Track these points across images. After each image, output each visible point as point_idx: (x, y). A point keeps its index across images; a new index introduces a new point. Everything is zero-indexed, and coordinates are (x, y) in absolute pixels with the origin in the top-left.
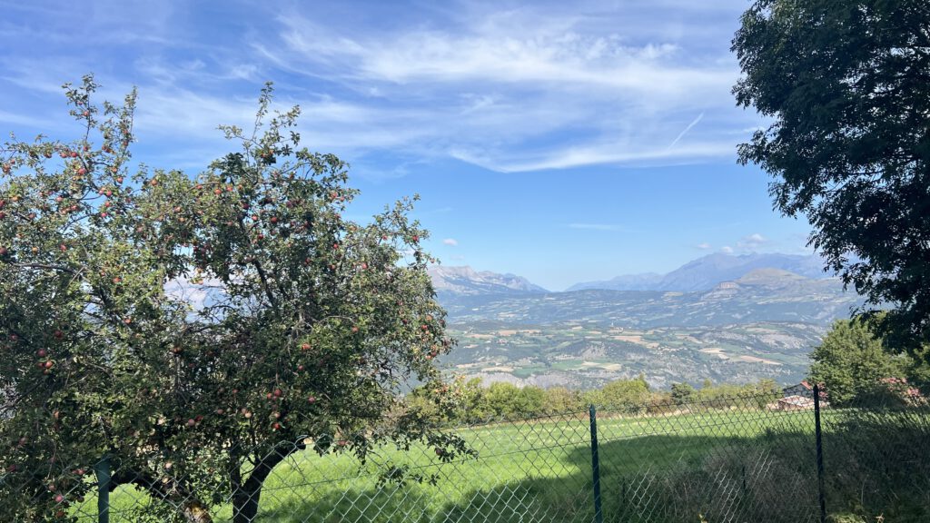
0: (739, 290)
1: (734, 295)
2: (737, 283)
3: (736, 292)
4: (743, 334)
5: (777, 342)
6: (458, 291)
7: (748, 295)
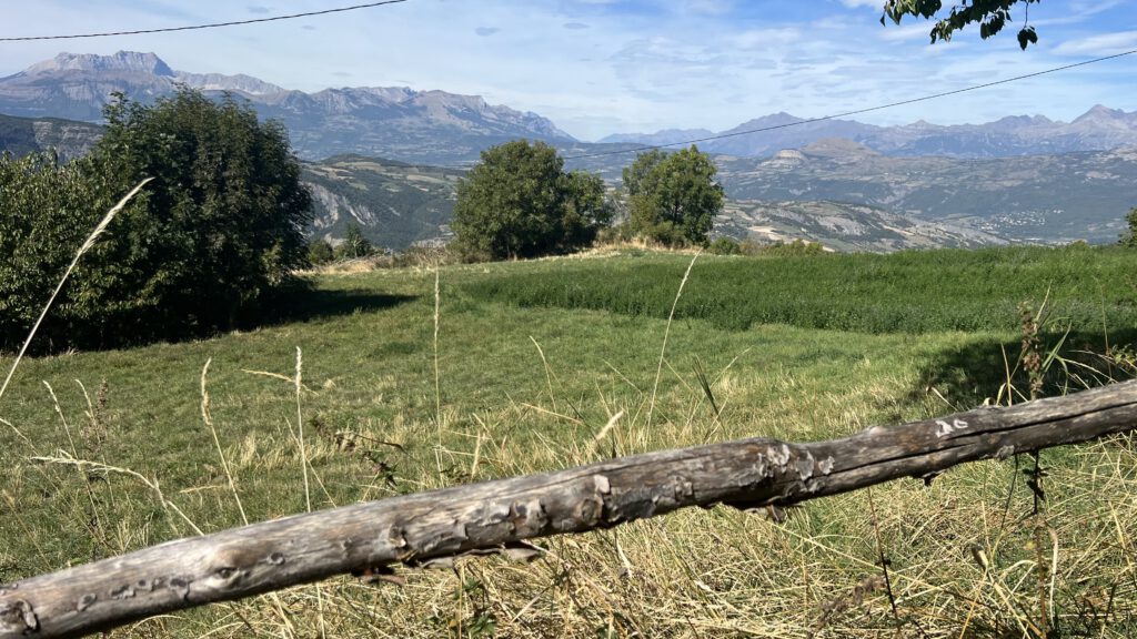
0: (801, 160)
1: (795, 167)
2: (802, 153)
3: (798, 162)
4: (800, 213)
5: (836, 226)
6: (465, 127)
7: (812, 167)
